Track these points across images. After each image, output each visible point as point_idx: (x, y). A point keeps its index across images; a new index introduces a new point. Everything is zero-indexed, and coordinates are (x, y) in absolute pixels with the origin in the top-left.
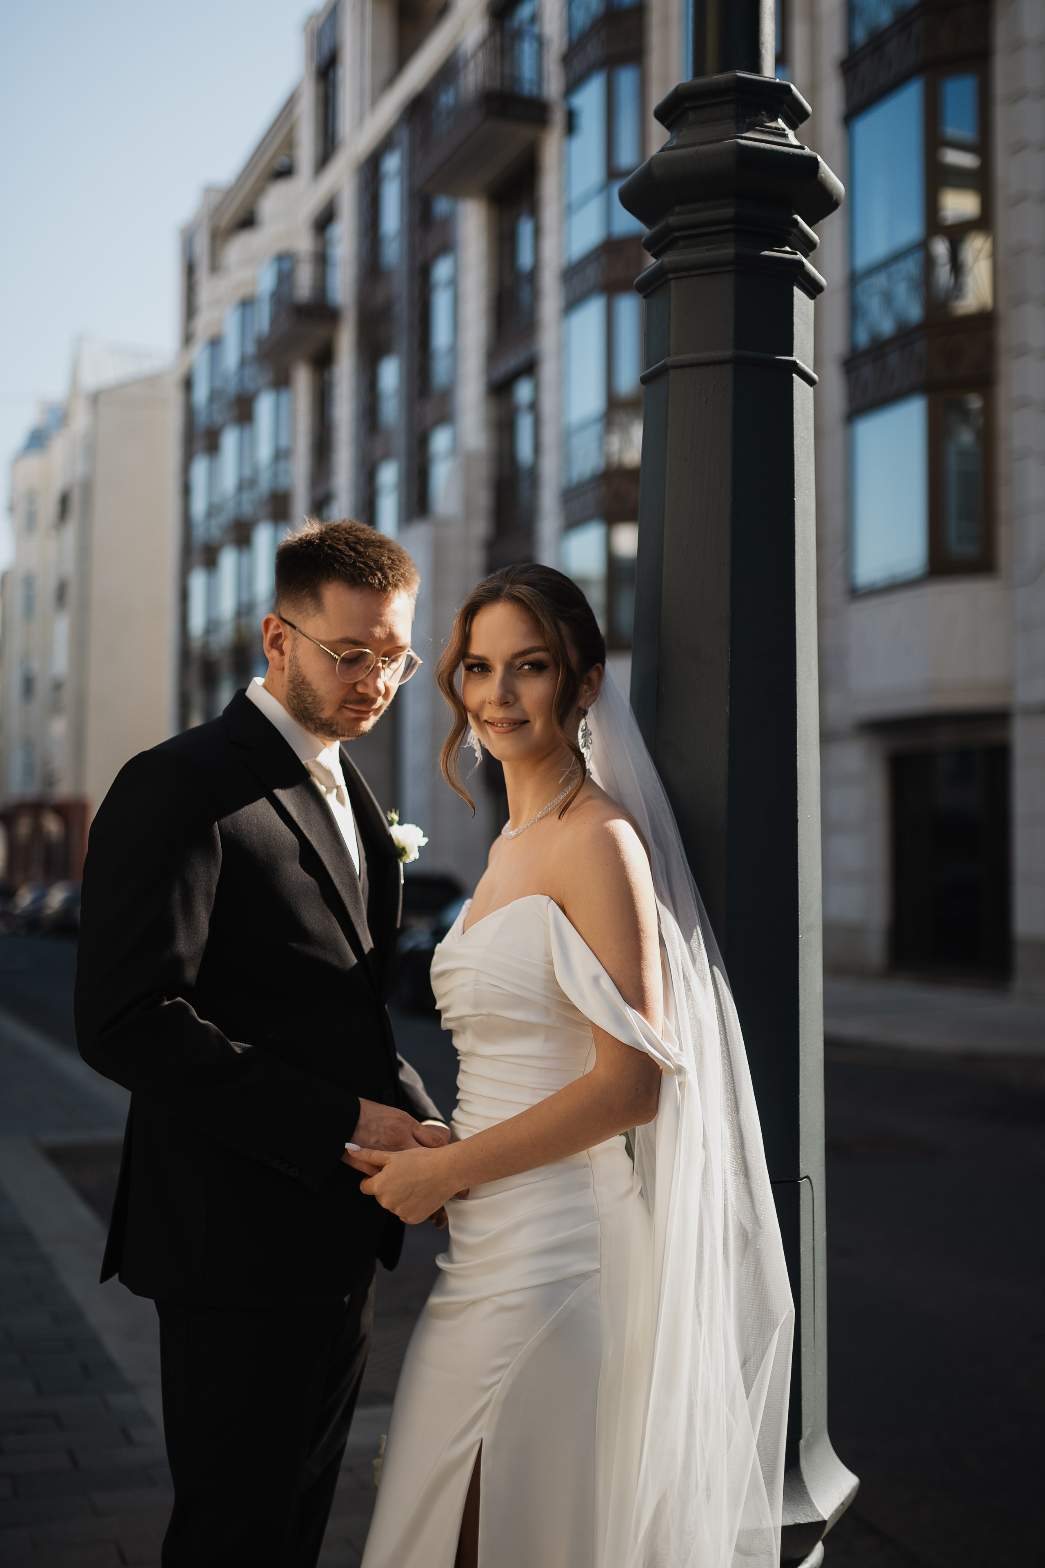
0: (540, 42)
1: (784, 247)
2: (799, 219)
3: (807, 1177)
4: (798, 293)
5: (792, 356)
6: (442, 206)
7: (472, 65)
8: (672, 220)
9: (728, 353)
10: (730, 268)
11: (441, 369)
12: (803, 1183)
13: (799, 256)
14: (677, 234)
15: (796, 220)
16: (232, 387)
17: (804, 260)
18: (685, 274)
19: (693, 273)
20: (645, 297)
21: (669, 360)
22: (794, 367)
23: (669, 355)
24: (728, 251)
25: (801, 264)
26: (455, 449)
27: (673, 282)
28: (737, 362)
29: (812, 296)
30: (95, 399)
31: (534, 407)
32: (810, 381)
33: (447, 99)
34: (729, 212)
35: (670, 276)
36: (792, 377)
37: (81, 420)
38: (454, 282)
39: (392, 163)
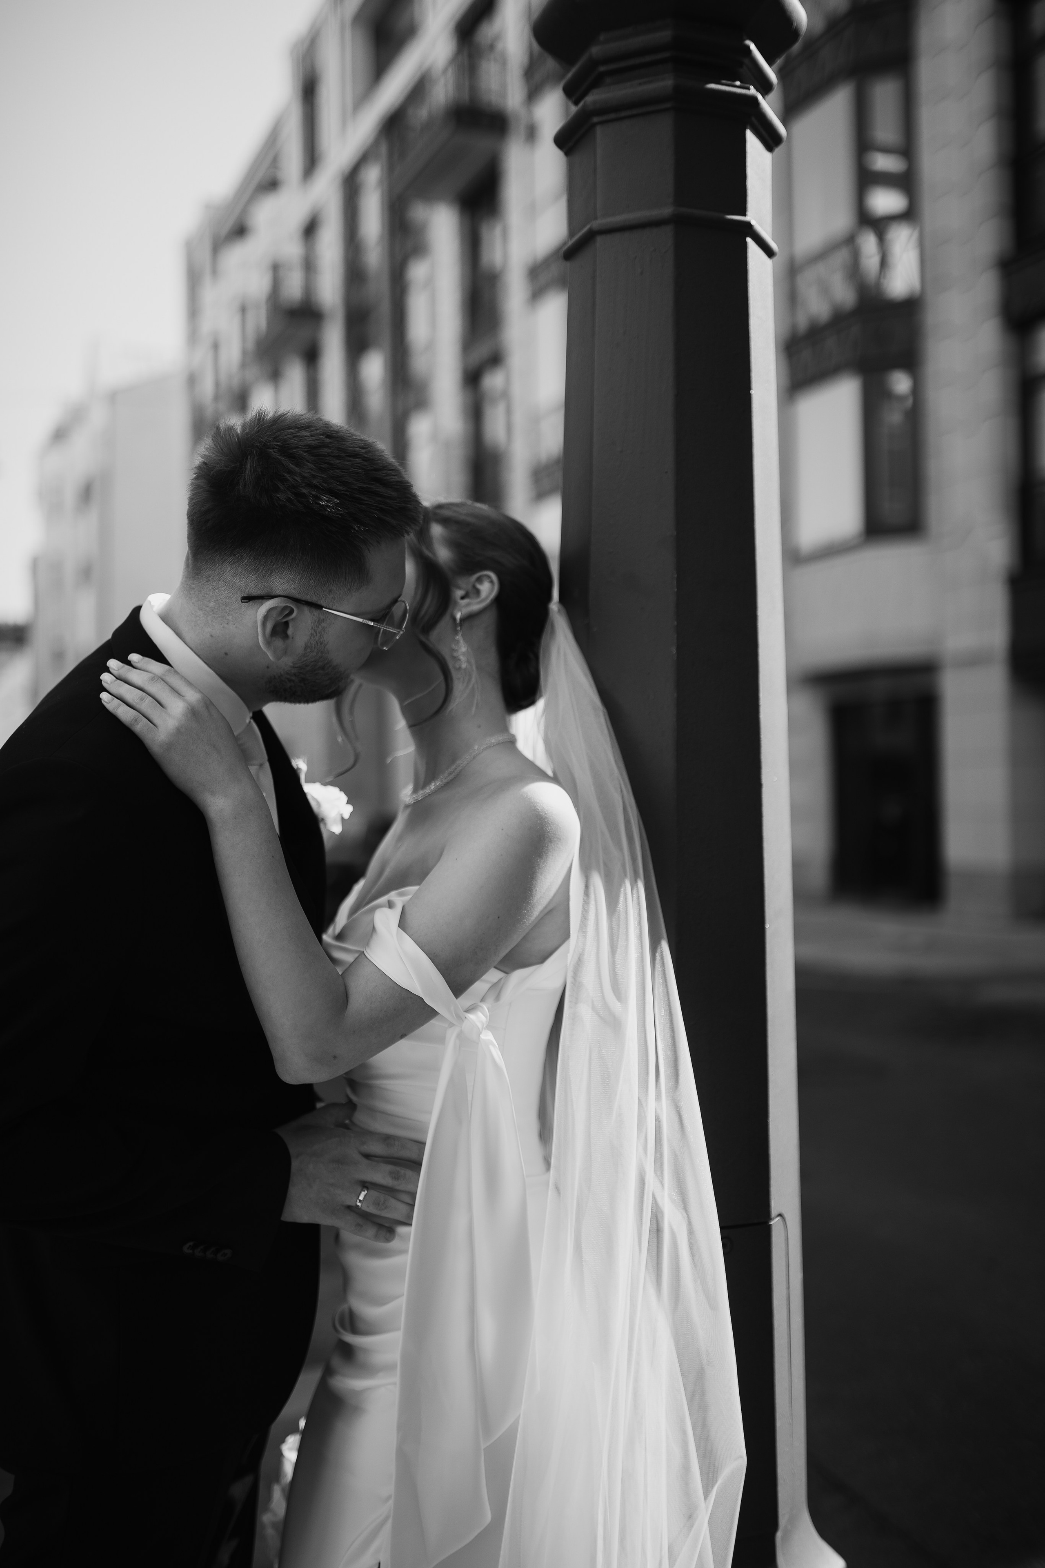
0: (503, 62)
1: (735, 80)
2: (753, 47)
3: (780, 1215)
4: (753, 143)
5: (744, 214)
6: (419, 212)
7: (442, 82)
8: (595, 50)
9: (667, 211)
10: (668, 105)
11: (419, 363)
12: (775, 1222)
13: (752, 91)
14: (602, 69)
15: (748, 47)
16: (236, 383)
17: (760, 97)
18: (612, 116)
19: (623, 114)
20: (567, 154)
21: (596, 224)
22: (748, 230)
23: (596, 218)
24: (665, 83)
25: (755, 100)
26: (434, 436)
27: (599, 130)
28: (678, 222)
29: (770, 148)
30: (114, 397)
31: (506, 395)
32: (770, 253)
33: (421, 114)
34: (664, 35)
35: (595, 119)
36: (745, 244)
37: (98, 417)
38: (430, 282)
39: (372, 175)
